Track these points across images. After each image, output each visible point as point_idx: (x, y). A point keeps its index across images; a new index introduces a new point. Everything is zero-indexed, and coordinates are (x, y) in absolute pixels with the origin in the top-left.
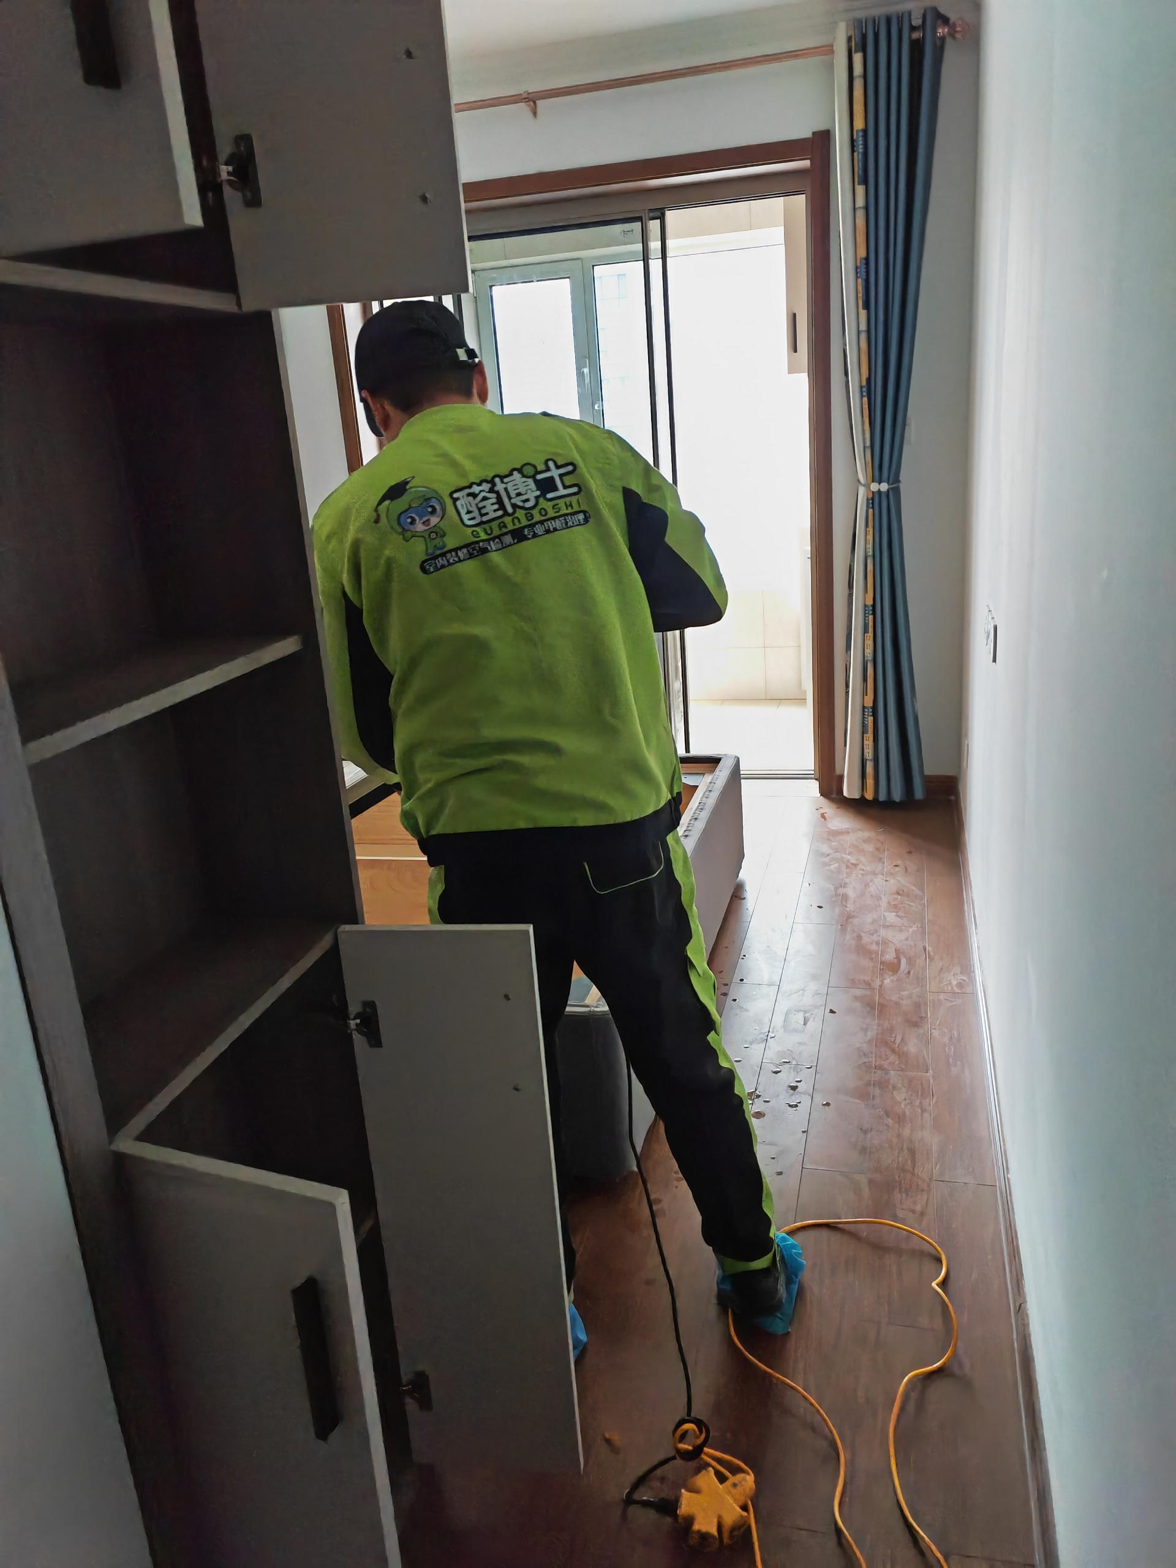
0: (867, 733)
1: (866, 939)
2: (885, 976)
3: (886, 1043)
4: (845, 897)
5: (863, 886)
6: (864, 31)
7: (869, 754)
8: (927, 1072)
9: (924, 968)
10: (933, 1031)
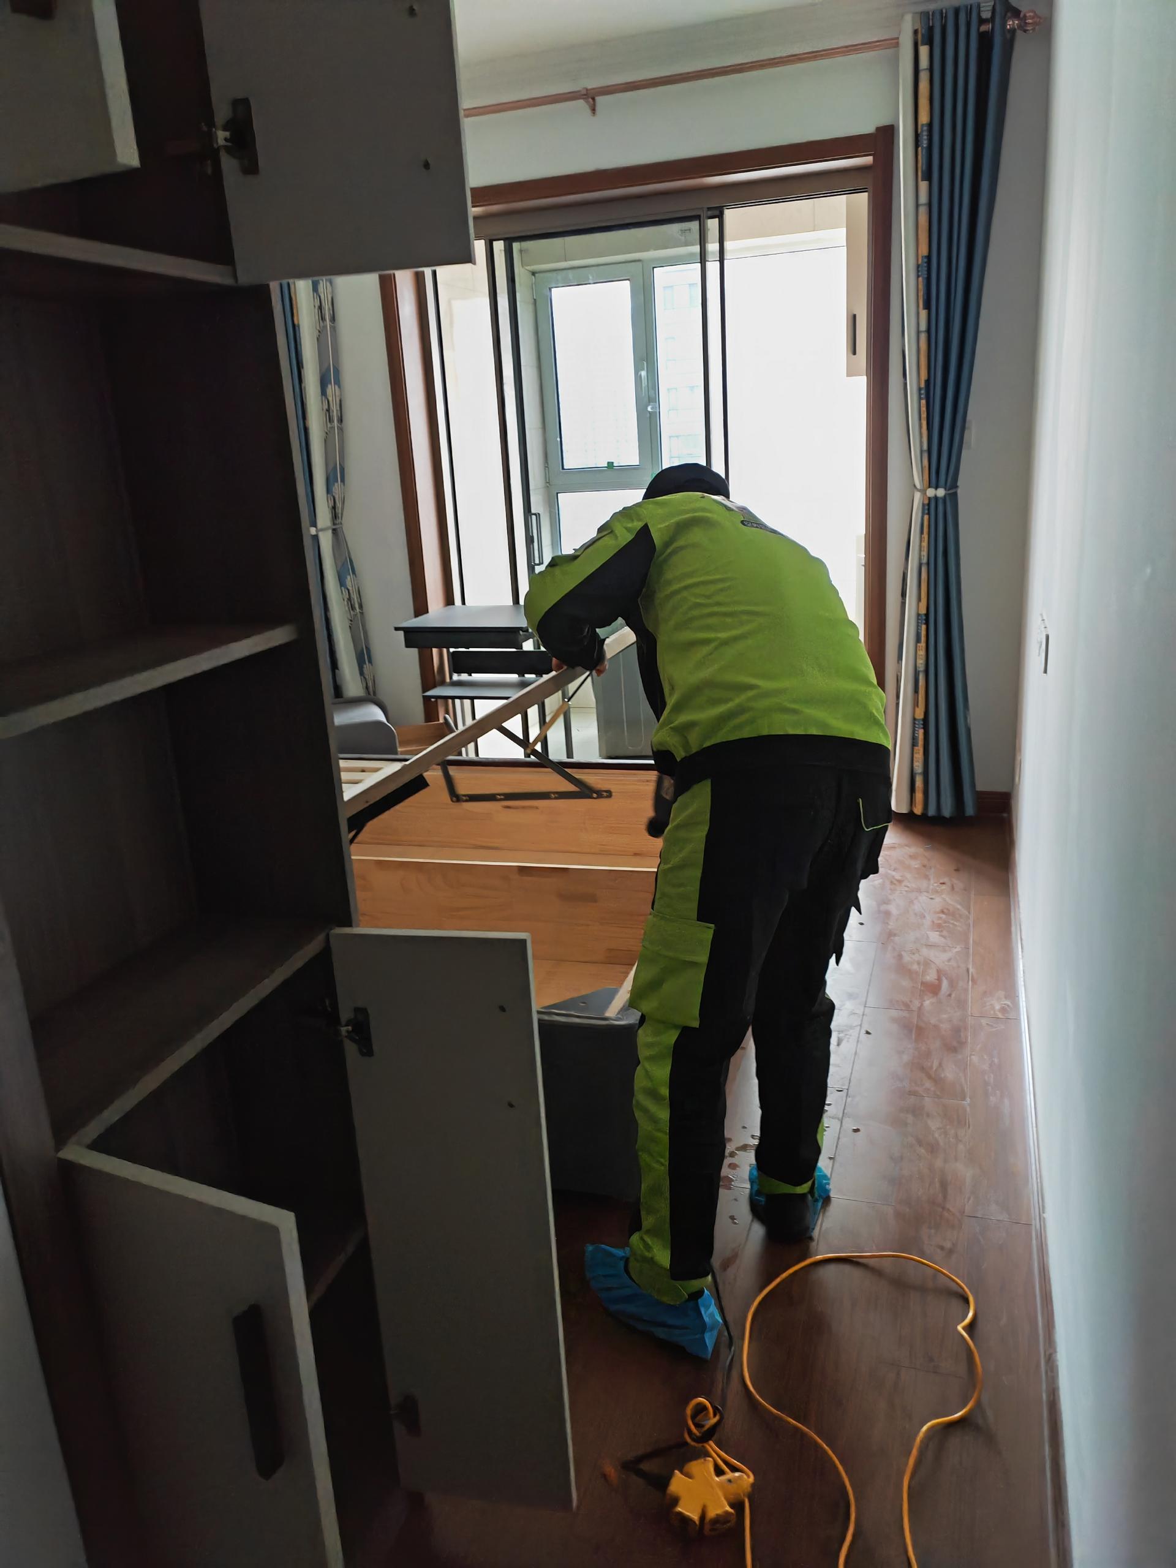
0: (917, 746)
1: (907, 958)
2: (926, 998)
3: (922, 1068)
4: (888, 914)
5: (907, 903)
6: (931, 24)
7: (919, 767)
8: (964, 1099)
9: (966, 990)
10: (973, 1057)
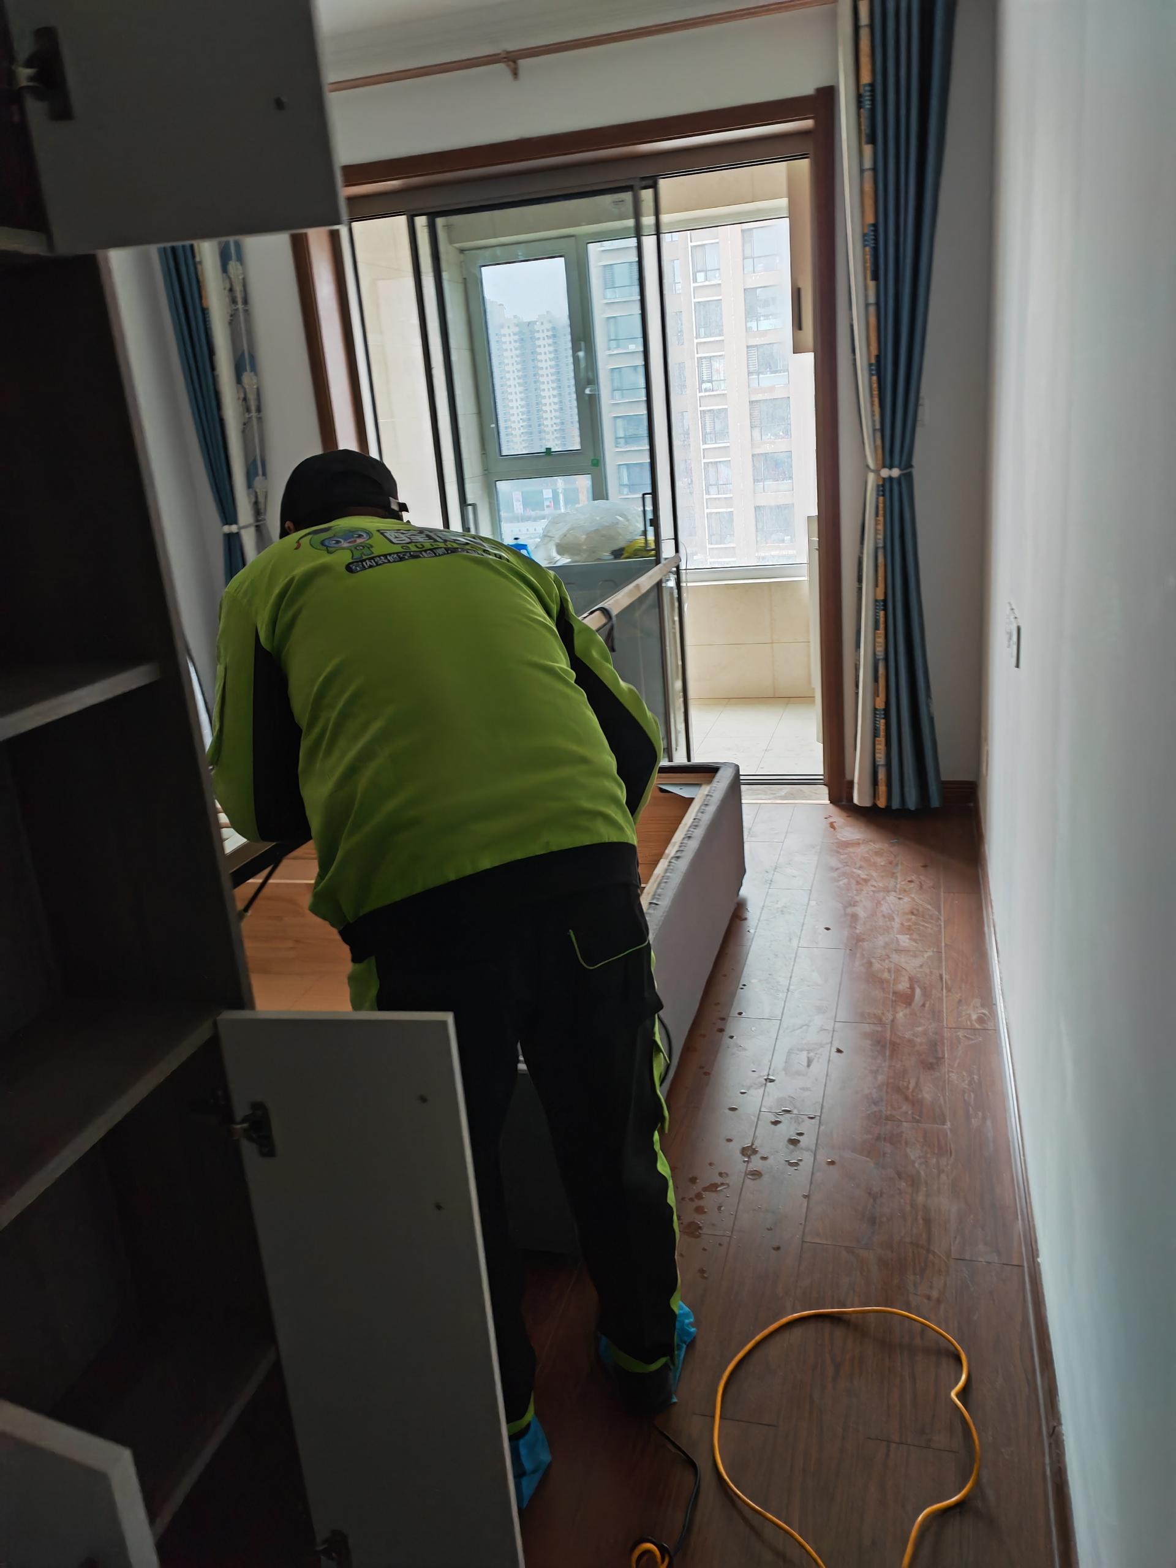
0: (879, 737)
1: (877, 966)
2: (898, 1009)
3: (898, 1090)
4: (854, 917)
5: (875, 904)
7: (881, 758)
8: (944, 1123)
9: (940, 999)
10: (951, 1074)
